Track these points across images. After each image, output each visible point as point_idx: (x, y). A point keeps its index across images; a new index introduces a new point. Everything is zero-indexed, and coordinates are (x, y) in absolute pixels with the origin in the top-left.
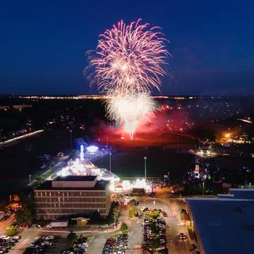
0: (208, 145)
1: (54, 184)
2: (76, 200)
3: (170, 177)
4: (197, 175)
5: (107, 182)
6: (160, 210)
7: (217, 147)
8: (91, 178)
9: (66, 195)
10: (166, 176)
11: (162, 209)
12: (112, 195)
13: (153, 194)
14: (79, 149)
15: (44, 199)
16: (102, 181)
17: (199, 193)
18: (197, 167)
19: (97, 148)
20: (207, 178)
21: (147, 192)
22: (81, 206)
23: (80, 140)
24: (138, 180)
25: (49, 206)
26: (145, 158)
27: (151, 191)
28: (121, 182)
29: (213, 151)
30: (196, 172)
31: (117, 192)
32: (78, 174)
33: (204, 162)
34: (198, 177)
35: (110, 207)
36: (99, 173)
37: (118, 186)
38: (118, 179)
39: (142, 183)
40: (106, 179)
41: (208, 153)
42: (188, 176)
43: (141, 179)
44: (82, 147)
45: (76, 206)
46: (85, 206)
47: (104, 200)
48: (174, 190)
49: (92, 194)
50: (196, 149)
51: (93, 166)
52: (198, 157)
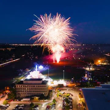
0: (91, 65)
1: (24, 82)
2: (33, 89)
3: (74, 79)
4: (86, 78)
5: (47, 81)
6: (70, 94)
7: (95, 66)
8: (40, 79)
9: (29, 87)
10: (72, 79)
11: (71, 93)
12: (50, 87)
13: (67, 86)
14: (35, 67)
15: (20, 89)
16: (45, 81)
17: (87, 86)
18: (86, 75)
20: (90, 80)
21: (64, 85)
22: (36, 91)
23: (35, 63)
25: (22, 91)
26: (64, 71)
28: (53, 81)
29: (93, 68)
30: (86, 77)
31: (52, 85)
32: (35, 78)
34: (86, 79)
35: (48, 92)
36: (44, 77)
37: (52, 83)
38: (52, 80)
39: (62, 82)
41: (91, 69)
42: (82, 79)
43: (62, 80)
44: (36, 66)
45: (34, 91)
46: (37, 91)
47: (46, 89)
48: (76, 85)
49: (41, 86)
50: (86, 67)
51: (41, 74)
52: (86, 70)
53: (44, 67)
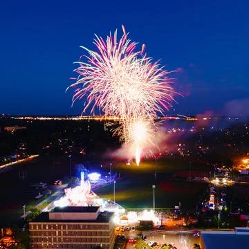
0: (224, 172)
1: (52, 216)
2: (75, 234)
3: (181, 208)
4: (212, 205)
5: (111, 214)
6: (170, 246)
7: (234, 174)
8: (92, 209)
9: (64, 228)
10: (176, 207)
11: (172, 244)
12: (117, 228)
13: (163, 227)
14: (79, 176)
15: (40, 233)
16: (105, 212)
17: (214, 226)
18: (212, 197)
19: (99, 175)
20: (223, 209)
21: (155, 224)
22: (81, 240)
23: (80, 166)
24: (145, 211)
25: (45, 240)
26: (154, 186)
27: (160, 224)
28: (126, 213)
29: (230, 179)
30: (210, 203)
31: (123, 225)
32: (79, 205)
33: (219, 191)
34: (213, 208)
35: (113, 242)
36: (102, 204)
37: (123, 218)
38: (123, 210)
39: (150, 215)
40: (110, 210)
41: (225, 181)
42: (201, 207)
43: (149, 210)
44: (82, 174)
45: (77, 240)
46: (86, 240)
47: (107, 234)
48: (186, 222)
49: (95, 227)
50: (211, 177)
51: (95, 195)
52: (213, 185)
53: (103, 176)
